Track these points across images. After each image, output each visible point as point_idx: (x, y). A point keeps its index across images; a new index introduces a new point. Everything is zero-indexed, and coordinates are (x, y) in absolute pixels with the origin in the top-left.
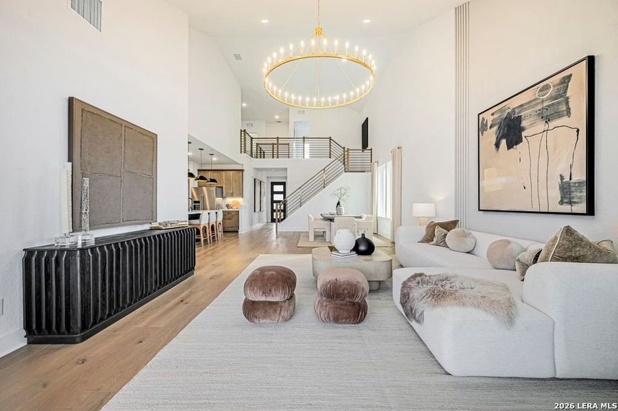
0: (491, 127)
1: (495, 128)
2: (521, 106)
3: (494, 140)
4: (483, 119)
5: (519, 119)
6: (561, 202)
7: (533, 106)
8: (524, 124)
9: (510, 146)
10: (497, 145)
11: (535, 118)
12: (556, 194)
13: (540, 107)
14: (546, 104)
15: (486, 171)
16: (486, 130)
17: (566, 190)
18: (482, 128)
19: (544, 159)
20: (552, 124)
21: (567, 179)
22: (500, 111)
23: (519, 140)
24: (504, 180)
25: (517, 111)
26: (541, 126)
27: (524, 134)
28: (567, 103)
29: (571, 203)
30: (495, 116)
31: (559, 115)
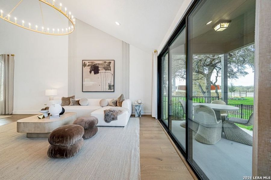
0: (88, 66)
1: (90, 67)
2: (99, 64)
3: (89, 70)
4: (85, 62)
5: (98, 67)
6: (109, 89)
7: (102, 65)
8: (99, 69)
9: (95, 73)
10: (90, 72)
11: (103, 68)
12: (108, 87)
13: (104, 66)
14: (105, 66)
15: (85, 79)
16: (86, 66)
17: (110, 87)
18: (84, 65)
19: (105, 79)
20: (107, 71)
21: (110, 84)
22: (92, 62)
23: (98, 73)
24: (93, 83)
25: (97, 65)
26: (104, 71)
27: (99, 71)
28: (110, 68)
29: (111, 89)
30: (90, 63)
31: (108, 70)
